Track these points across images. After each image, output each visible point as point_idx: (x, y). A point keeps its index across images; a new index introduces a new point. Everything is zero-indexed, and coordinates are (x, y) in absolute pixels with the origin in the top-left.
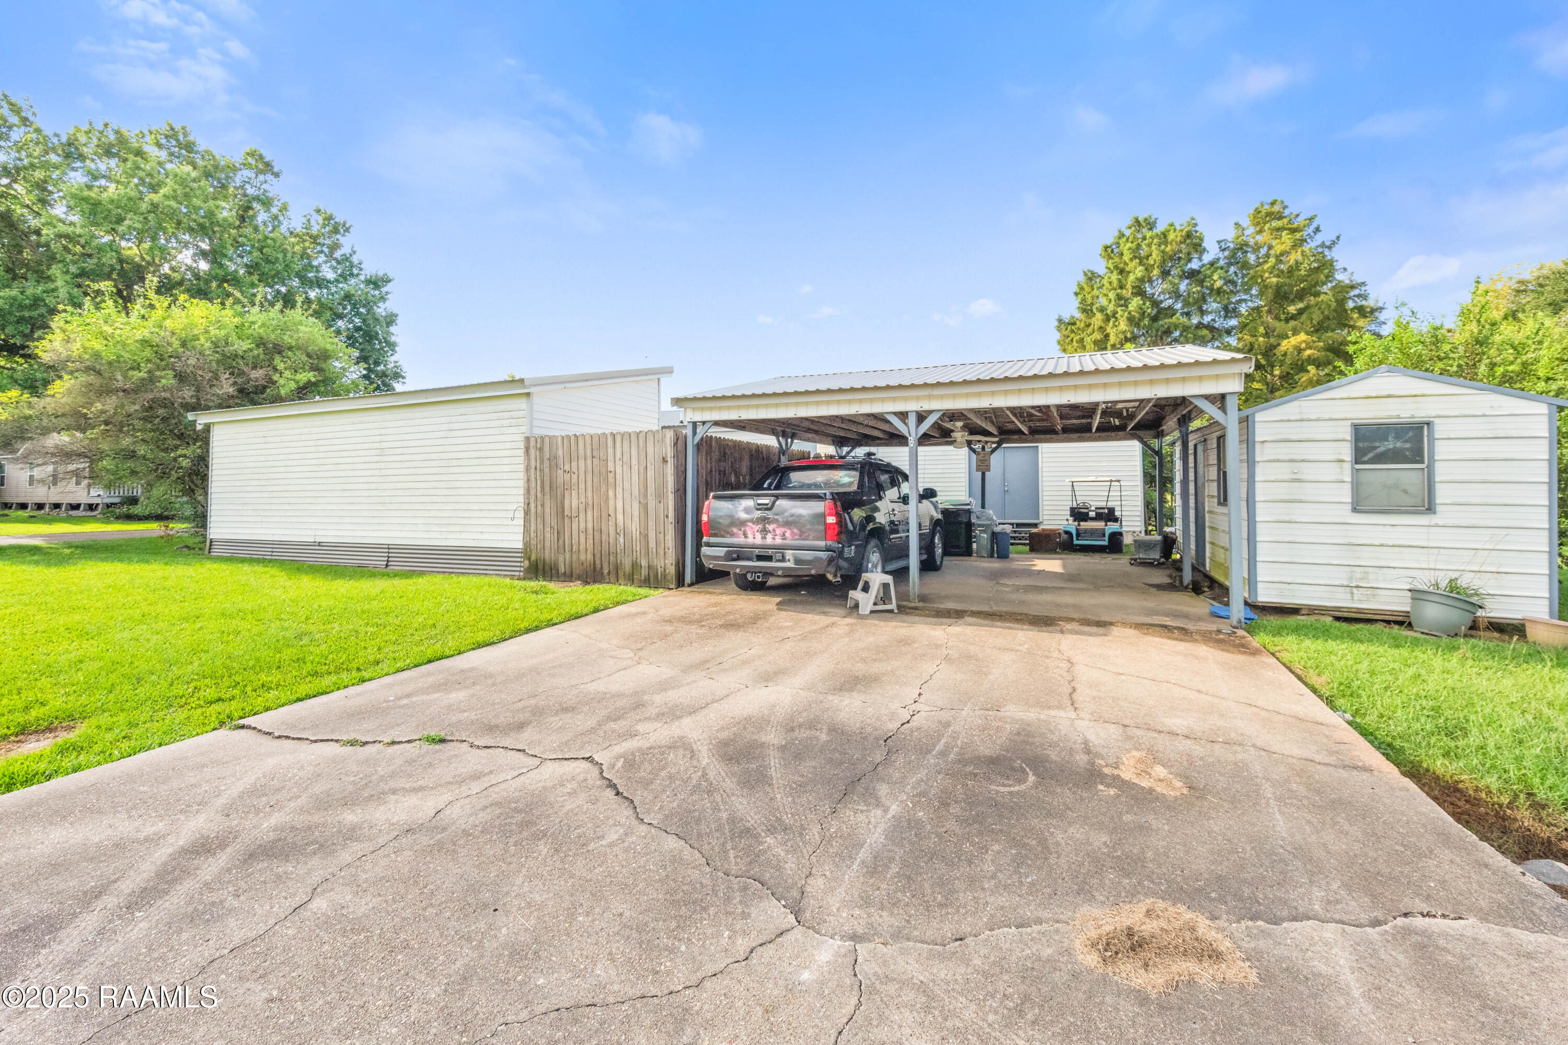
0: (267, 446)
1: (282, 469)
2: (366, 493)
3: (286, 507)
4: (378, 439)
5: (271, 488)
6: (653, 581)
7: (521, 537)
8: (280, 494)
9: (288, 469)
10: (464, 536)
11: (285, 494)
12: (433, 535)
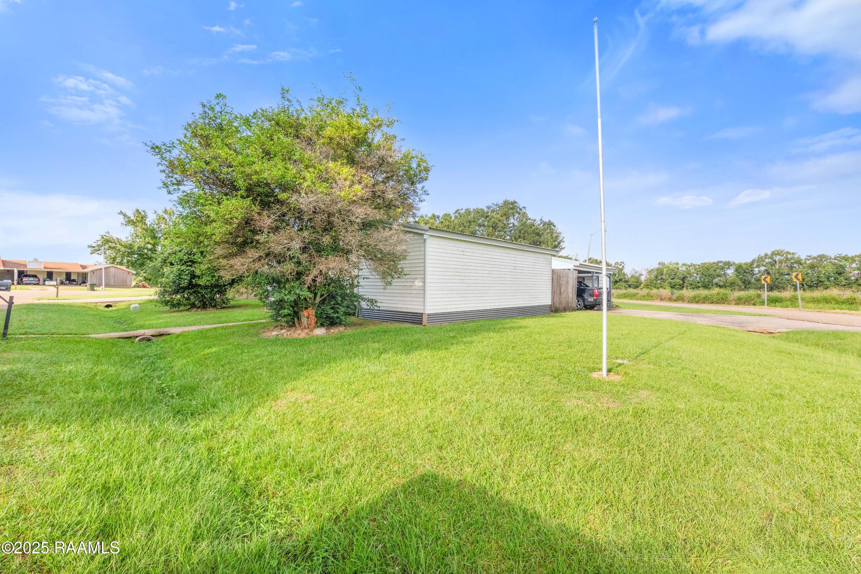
0: (464, 257)
1: (473, 271)
2: (510, 285)
3: (476, 292)
4: (514, 262)
5: (467, 281)
6: (574, 310)
7: (550, 301)
8: (472, 285)
9: (477, 271)
10: (538, 301)
11: (475, 285)
12: (531, 302)
